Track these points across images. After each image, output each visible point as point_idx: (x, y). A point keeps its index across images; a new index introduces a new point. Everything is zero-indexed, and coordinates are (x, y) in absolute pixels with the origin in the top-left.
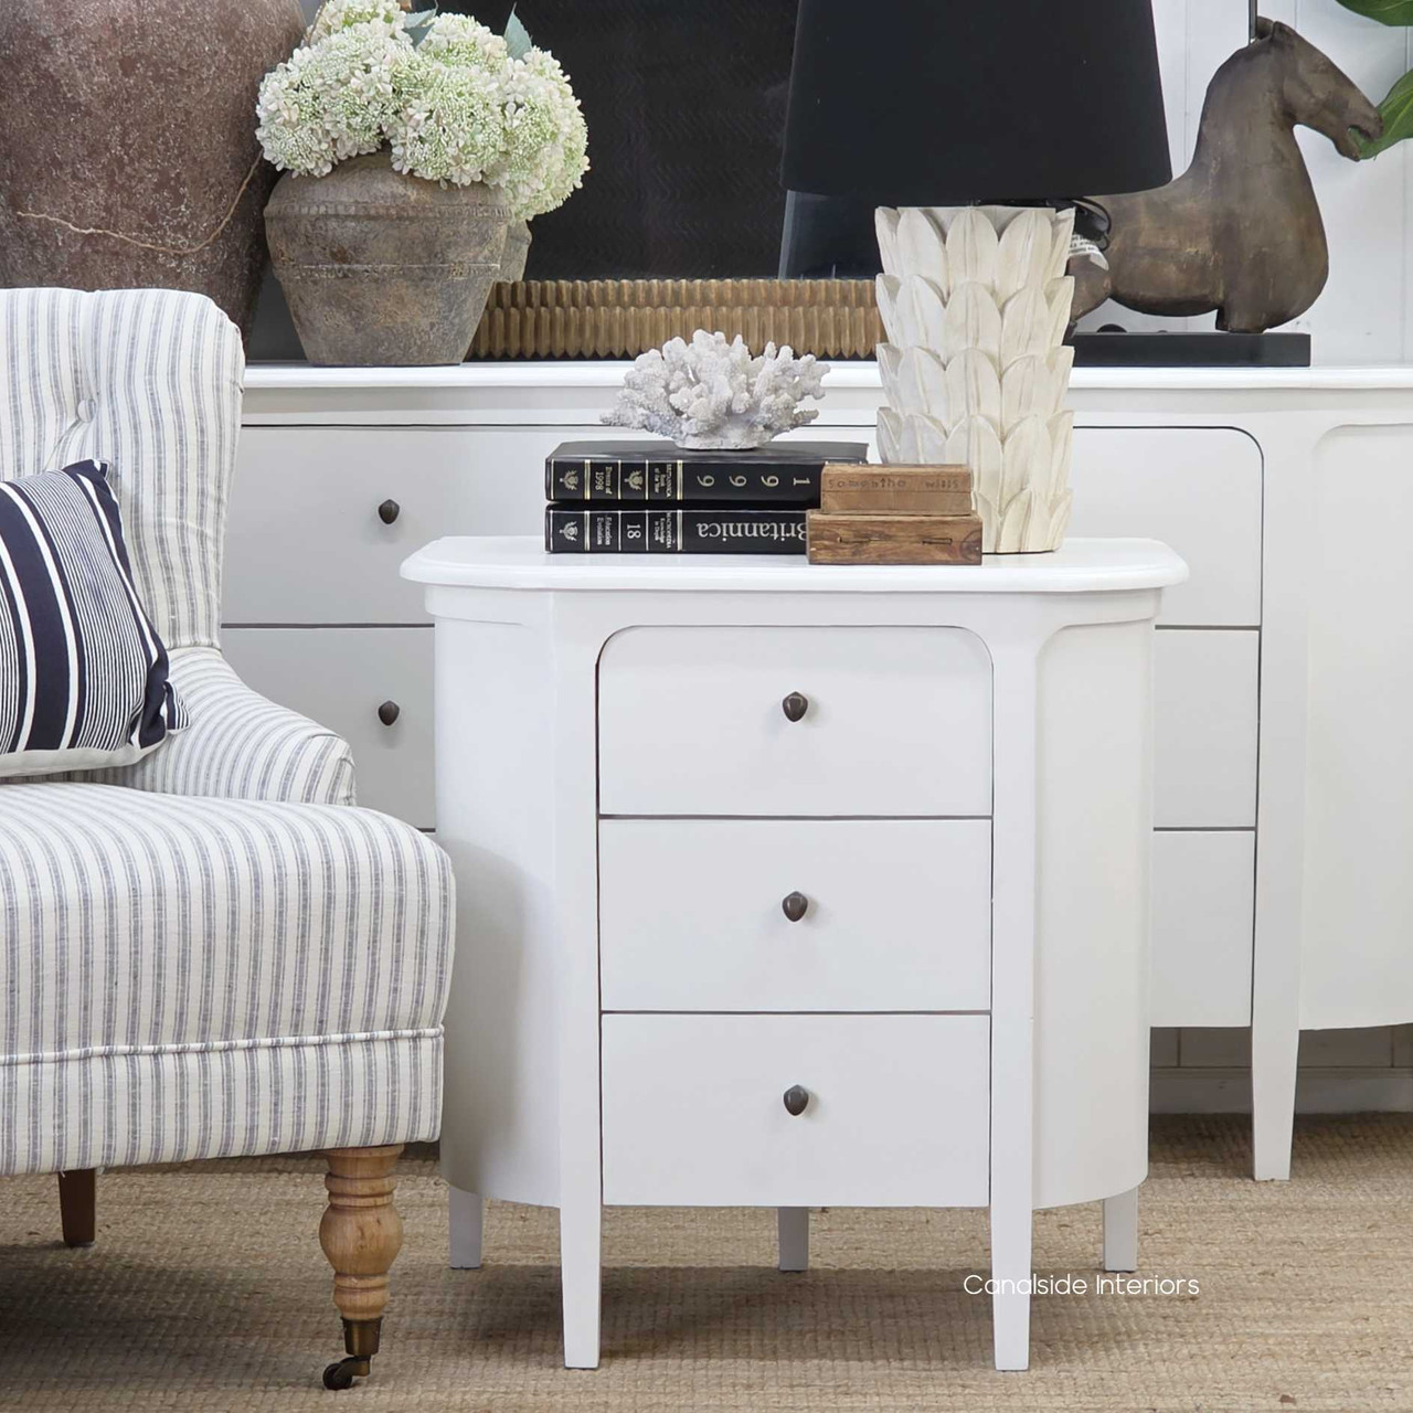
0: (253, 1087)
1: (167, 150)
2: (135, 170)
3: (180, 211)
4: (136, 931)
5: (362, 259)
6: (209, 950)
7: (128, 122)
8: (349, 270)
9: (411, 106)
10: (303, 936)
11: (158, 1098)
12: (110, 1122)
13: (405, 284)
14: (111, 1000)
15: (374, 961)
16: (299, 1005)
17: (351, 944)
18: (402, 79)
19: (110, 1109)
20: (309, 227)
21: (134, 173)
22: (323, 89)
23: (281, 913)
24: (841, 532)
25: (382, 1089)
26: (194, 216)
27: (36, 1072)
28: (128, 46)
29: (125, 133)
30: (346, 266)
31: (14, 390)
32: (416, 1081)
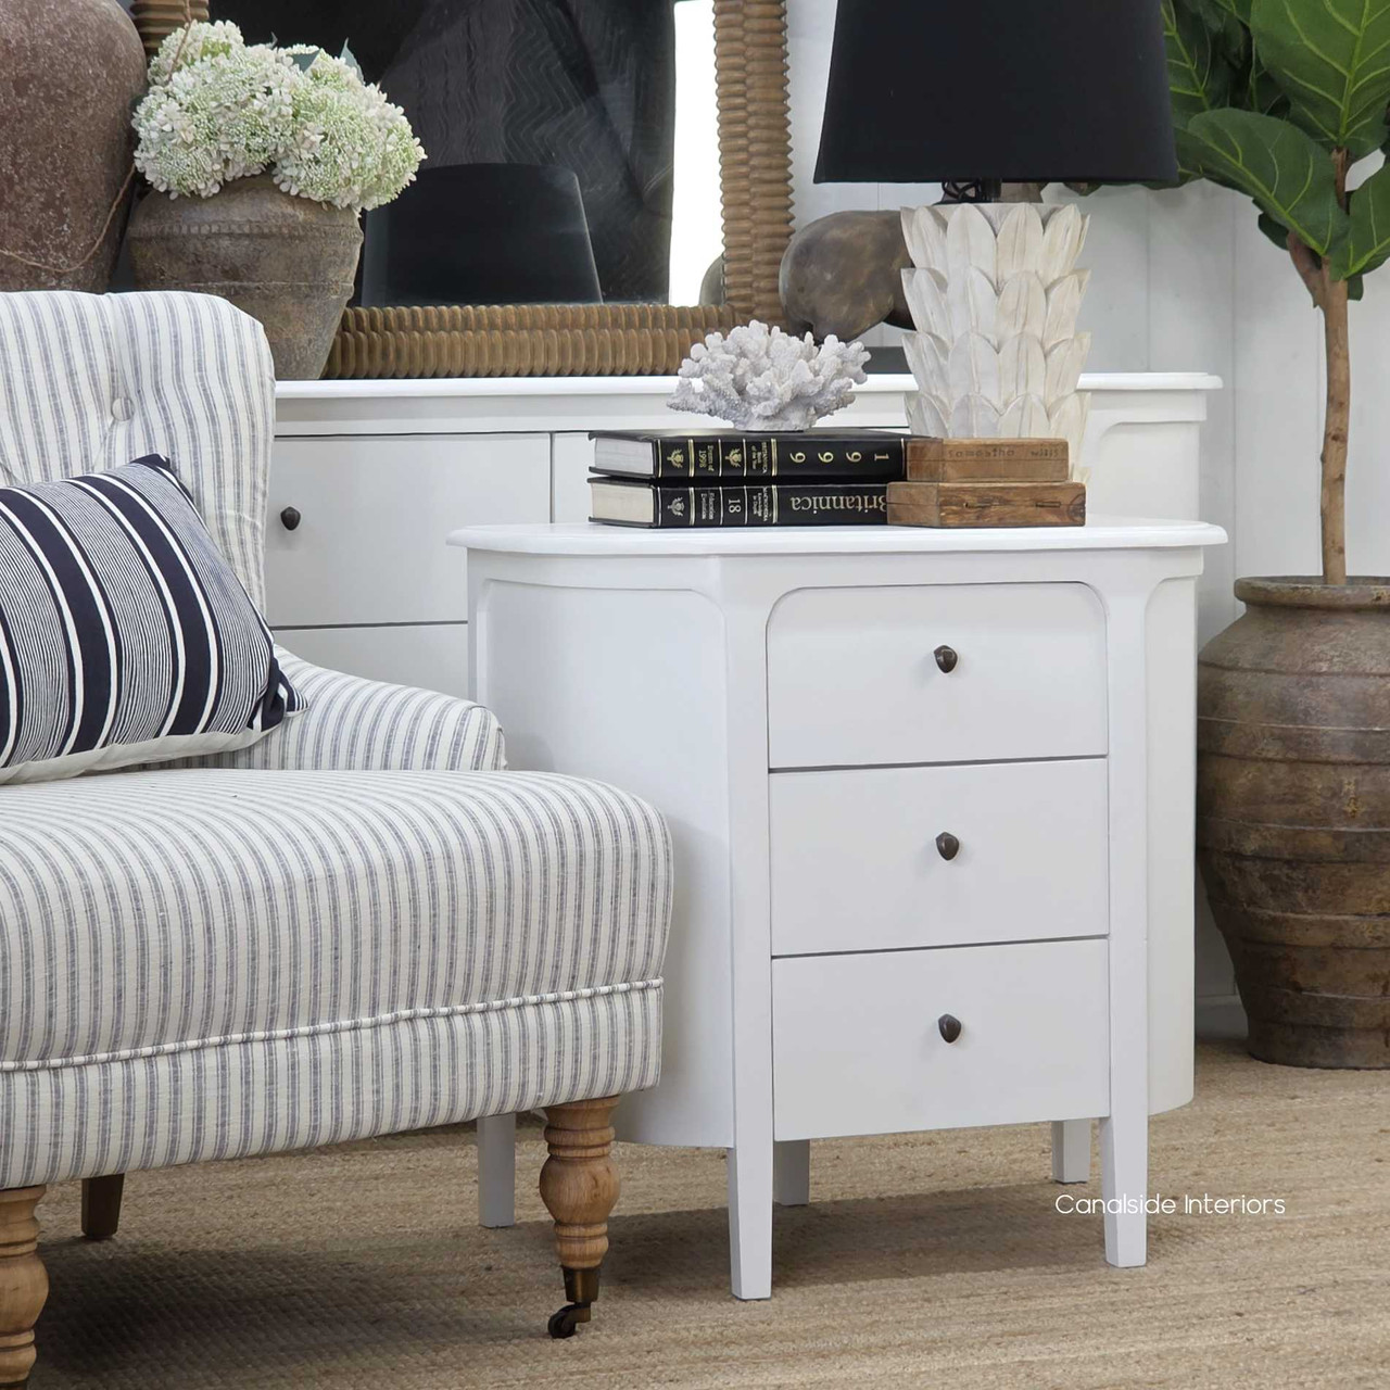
0: (524, 1045)
1: (55, 169)
2: (24, 189)
3: (63, 230)
4: (434, 894)
5: (254, 277)
6: (491, 911)
7: (20, 141)
8: (241, 287)
9: (306, 128)
10: (562, 894)
11: (453, 1059)
12: (416, 1084)
13: (292, 301)
14: (414, 964)
15: (615, 916)
16: (558, 961)
17: (598, 900)
18: (299, 101)
19: (416, 1071)
20: (199, 246)
21: (23, 192)
22: (217, 110)
23: (545, 871)
24: (967, 498)
25: (621, 1039)
26: (74, 236)
27: (356, 1038)
28: (21, 67)
29: (16, 152)
30: (237, 283)
31: (52, 389)
32: (646, 1032)
